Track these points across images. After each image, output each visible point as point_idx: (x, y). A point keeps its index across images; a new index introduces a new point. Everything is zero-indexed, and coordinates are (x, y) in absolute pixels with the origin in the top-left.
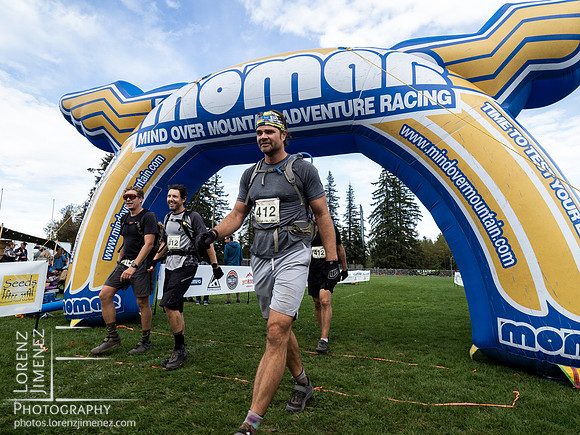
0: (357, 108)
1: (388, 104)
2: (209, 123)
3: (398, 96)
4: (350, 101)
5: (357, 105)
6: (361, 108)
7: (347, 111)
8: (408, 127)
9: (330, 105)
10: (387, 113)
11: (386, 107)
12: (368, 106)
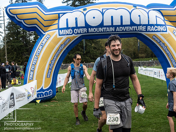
0: (140, 29)
1: (150, 29)
2: (89, 29)
3: (152, 27)
4: (139, 27)
5: (140, 28)
6: (142, 29)
7: (137, 29)
8: (155, 36)
9: (132, 27)
10: (149, 31)
11: (149, 30)
12: (144, 29)
